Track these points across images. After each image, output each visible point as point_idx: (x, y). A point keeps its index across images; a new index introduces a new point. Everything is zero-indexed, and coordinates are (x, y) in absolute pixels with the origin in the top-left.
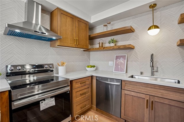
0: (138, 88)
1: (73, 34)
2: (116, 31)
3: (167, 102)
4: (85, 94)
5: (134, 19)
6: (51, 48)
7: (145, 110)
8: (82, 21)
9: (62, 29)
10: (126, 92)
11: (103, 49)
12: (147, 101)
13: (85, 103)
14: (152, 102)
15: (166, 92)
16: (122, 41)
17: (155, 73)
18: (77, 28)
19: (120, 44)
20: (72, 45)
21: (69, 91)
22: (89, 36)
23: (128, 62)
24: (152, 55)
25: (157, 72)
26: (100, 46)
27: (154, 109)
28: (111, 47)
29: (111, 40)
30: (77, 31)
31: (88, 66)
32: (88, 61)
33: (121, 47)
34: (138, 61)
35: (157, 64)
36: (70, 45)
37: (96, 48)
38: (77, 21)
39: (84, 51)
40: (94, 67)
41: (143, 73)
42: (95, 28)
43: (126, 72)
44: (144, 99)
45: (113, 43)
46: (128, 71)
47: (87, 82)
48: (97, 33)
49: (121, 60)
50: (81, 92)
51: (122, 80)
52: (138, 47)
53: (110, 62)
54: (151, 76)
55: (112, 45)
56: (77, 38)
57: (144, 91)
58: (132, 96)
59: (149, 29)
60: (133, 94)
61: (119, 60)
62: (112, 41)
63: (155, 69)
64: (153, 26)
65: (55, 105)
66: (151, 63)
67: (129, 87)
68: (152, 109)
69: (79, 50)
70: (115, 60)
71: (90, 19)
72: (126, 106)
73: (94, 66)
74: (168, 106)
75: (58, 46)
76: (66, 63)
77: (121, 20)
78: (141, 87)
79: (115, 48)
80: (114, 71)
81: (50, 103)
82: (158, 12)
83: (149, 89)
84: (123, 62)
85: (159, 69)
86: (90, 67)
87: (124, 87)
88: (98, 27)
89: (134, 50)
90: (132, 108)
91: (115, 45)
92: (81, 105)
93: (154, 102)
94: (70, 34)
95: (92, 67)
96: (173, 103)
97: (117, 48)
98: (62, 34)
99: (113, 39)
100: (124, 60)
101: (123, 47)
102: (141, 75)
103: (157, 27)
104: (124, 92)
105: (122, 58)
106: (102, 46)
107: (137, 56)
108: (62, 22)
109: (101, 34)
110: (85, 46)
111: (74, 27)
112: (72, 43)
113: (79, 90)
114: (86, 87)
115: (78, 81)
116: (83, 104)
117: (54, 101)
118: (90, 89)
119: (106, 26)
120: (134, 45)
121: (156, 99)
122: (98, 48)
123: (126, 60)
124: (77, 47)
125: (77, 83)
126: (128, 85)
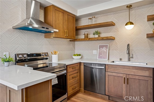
0: (118, 70)
1: (64, 28)
2: (100, 25)
3: (137, 77)
4: (76, 78)
5: (115, 15)
6: (45, 39)
7: (123, 86)
8: (70, 15)
9: (56, 23)
10: (109, 74)
11: (89, 39)
12: (124, 78)
13: (75, 85)
14: (128, 79)
15: (137, 71)
16: (104, 33)
17: (131, 59)
18: (67, 21)
19: (103, 35)
20: (63, 36)
21: (66, 74)
22: (76, 27)
23: (109, 51)
24: (128, 45)
25: (132, 58)
26: (85, 37)
27: (129, 84)
28: (95, 38)
29: (96, 31)
30: (67, 24)
31: (75, 55)
32: (73, 50)
33: (104, 39)
34: (118, 50)
35: (133, 52)
36: (62, 37)
37: (82, 38)
38: (67, 15)
39: (70, 41)
40: (80, 56)
41: (122, 59)
42: (80, 20)
43: (108, 59)
44: (122, 77)
45: (97, 35)
46: (110, 58)
47: (77, 67)
48: (83, 26)
49: (104, 49)
50: (72, 76)
51: (105, 64)
52: (118, 38)
53: (94, 51)
54: (128, 61)
55: (96, 36)
56: (67, 30)
57: (122, 72)
58: (114, 76)
59: (126, 24)
60: (114, 74)
61: (102, 49)
62: (96, 33)
63: (131, 56)
64: (129, 22)
65: (58, 83)
66: (128, 51)
67: (111, 69)
68: (128, 84)
69: (66, 40)
70: (99, 49)
71: (77, 12)
72: (109, 85)
73: (80, 54)
74: (138, 80)
75: (53, 37)
76: (58, 52)
77: (104, 14)
78: (120, 69)
79: (99, 39)
80: (98, 59)
81: (55, 81)
82: (133, 11)
83: (125, 69)
84: (105, 51)
85: (134, 56)
86: (76, 55)
87: (108, 70)
88: (82, 19)
89: (115, 40)
90: (114, 85)
91: (99, 36)
92: (72, 87)
93: (129, 79)
94: (62, 27)
95: (78, 55)
96: (141, 78)
97: (101, 39)
98: (56, 27)
99: (97, 31)
100: (106, 49)
101: (106, 38)
102: (120, 61)
103: (132, 23)
104: (107, 74)
105: (104, 47)
106: (87, 37)
107: (117, 45)
108: (56, 17)
109: (87, 27)
110: (72, 37)
111: (65, 21)
112: (63, 35)
113: (71, 73)
114: (76, 72)
115: (71, 66)
116: (74, 86)
117: (57, 80)
118: (79, 74)
119: (91, 19)
120: (114, 37)
121: (131, 77)
122: (84, 39)
123: (108, 49)
124: (67, 38)
125: (70, 68)
126: (110, 68)
